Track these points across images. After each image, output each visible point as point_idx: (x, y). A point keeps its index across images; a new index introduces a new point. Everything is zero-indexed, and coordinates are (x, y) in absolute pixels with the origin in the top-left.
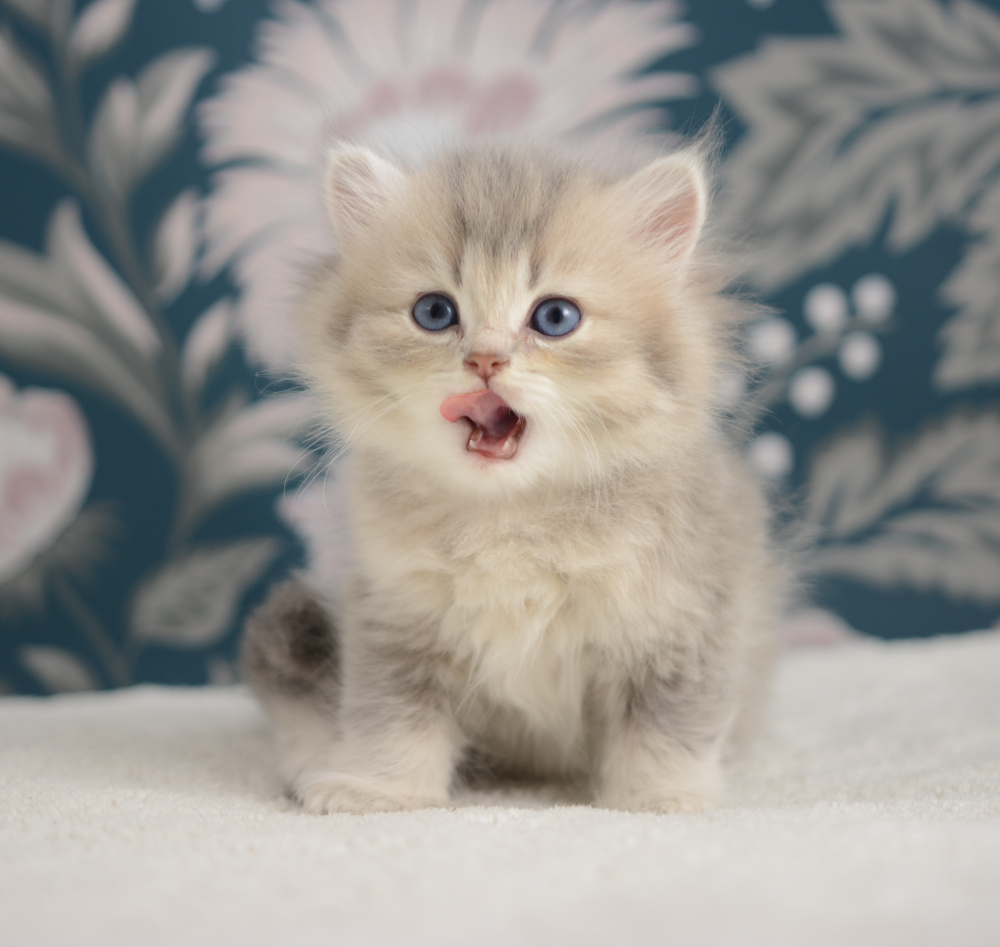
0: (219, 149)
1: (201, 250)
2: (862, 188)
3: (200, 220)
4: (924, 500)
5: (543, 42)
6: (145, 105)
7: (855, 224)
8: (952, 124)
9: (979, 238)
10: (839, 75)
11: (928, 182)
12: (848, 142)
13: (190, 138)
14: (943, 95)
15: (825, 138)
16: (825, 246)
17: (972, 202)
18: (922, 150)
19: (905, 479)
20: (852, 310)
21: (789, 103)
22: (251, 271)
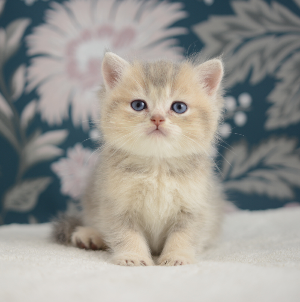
0: (32, 51)
1: (26, 84)
2: (242, 64)
3: (26, 74)
4: (261, 166)
5: (138, 17)
6: (8, 37)
7: (239, 76)
8: (271, 43)
9: (280, 81)
10: (234, 27)
11: (263, 62)
12: (237, 49)
13: (23, 47)
14: (269, 34)
15: (230, 48)
17: (278, 69)
18: (261, 52)
19: (255, 159)
20: (238, 104)
21: (218, 37)
22: (42, 90)
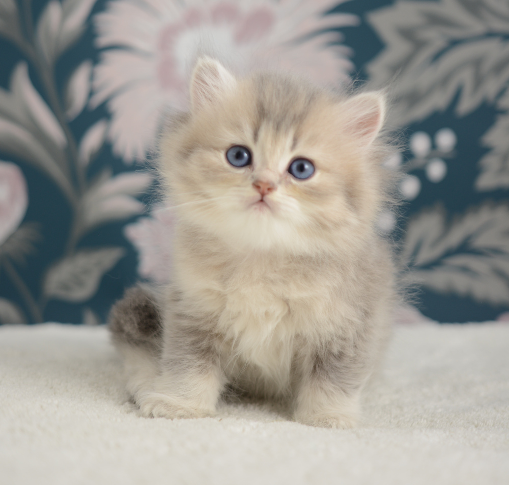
0: (103, 41)
1: (91, 93)
2: (444, 81)
3: (92, 77)
4: (465, 248)
6: (65, 15)
7: (439, 100)
8: (494, 50)
9: (503, 112)
10: (435, 20)
11: (479, 81)
12: (438, 56)
13: (89, 31)
14: (490, 35)
15: (426, 54)
16: (421, 111)
17: (502, 93)
18: (477, 63)
19: (456, 237)
21: (407, 33)
22: (116, 105)
